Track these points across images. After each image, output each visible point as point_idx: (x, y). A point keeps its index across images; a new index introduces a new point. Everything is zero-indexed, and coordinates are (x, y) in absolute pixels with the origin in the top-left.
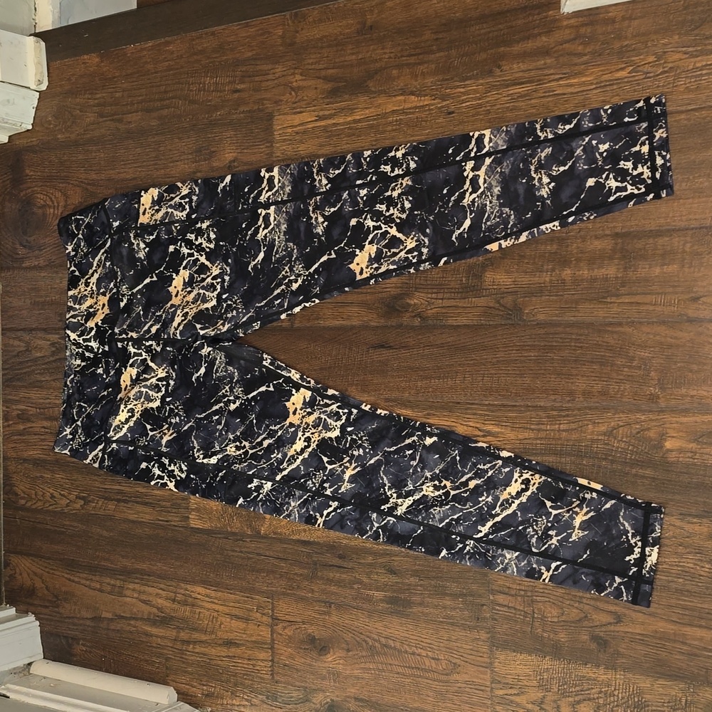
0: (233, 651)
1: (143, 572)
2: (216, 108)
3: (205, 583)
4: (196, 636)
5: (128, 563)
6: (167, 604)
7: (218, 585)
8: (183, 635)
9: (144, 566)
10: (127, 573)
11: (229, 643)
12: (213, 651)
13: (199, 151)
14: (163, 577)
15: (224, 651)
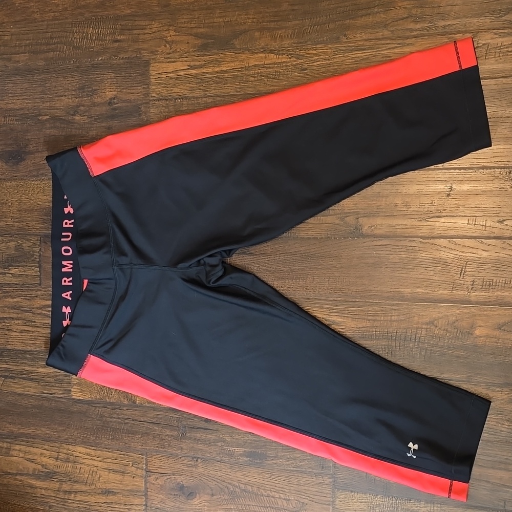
0: (111, 498)
1: (28, 436)
2: (98, 54)
3: (85, 443)
4: (77, 487)
5: (15, 429)
6: (51, 462)
7: (96, 445)
8: (66, 487)
9: (30, 431)
10: (15, 437)
11: (107, 492)
12: (92, 499)
13: (82, 88)
14: (47, 439)
15: (102, 499)
